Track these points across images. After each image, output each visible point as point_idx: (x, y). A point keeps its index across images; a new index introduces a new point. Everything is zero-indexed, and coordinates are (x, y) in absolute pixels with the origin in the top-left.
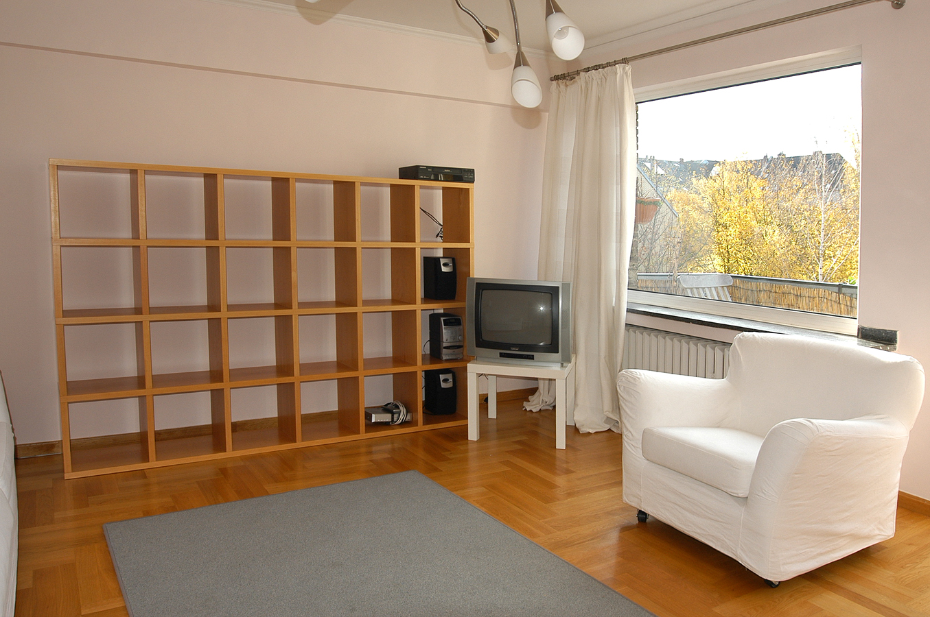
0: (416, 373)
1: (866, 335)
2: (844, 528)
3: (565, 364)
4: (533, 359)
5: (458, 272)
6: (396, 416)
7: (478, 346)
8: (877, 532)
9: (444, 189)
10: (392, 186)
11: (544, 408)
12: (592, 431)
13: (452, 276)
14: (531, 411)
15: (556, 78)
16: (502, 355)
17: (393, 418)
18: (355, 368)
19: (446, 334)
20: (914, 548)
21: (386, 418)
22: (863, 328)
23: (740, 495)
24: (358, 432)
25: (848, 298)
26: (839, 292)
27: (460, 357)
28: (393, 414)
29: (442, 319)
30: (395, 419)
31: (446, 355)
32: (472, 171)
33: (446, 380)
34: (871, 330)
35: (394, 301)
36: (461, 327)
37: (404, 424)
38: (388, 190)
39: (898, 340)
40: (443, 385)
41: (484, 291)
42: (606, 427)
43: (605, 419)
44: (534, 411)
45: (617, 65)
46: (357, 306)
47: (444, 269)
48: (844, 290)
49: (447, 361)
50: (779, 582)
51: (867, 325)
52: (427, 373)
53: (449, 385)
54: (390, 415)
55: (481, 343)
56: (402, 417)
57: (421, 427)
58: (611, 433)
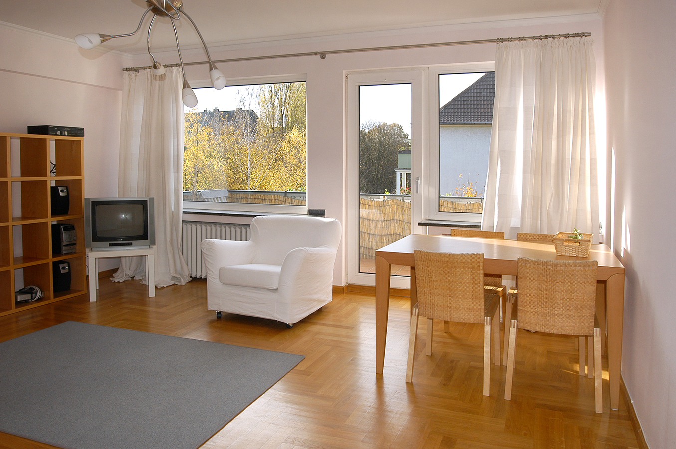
0: (48, 264)
1: (312, 212)
2: (315, 297)
3: (151, 246)
4: (132, 245)
5: (70, 195)
6: (34, 295)
7: (94, 241)
8: (326, 299)
9: (57, 140)
10: (22, 139)
11: (127, 279)
12: (165, 286)
13: (67, 198)
14: (119, 282)
15: (128, 70)
16: (111, 245)
17: (32, 297)
18: (8, 264)
19: (65, 237)
20: (340, 305)
21: (27, 297)
22: (310, 210)
23: (275, 288)
24: (11, 309)
25: (290, 199)
26: (285, 196)
27: (73, 251)
28: (32, 294)
29: (62, 227)
30: (34, 297)
31: (65, 250)
32: (82, 129)
33: (64, 268)
34: (314, 210)
35: (24, 217)
36: (75, 231)
37: (40, 300)
38: (19, 141)
39: (326, 214)
40: (62, 271)
41: (98, 206)
42: (173, 283)
43: (171, 278)
44: (121, 282)
45: (173, 68)
46: (8, 222)
47: (61, 194)
48: (288, 194)
49: (66, 254)
50: (293, 324)
51: (312, 208)
52: (54, 263)
53: (66, 271)
54: (30, 295)
55: (97, 238)
56: (38, 296)
57: (52, 300)
58: (175, 286)
